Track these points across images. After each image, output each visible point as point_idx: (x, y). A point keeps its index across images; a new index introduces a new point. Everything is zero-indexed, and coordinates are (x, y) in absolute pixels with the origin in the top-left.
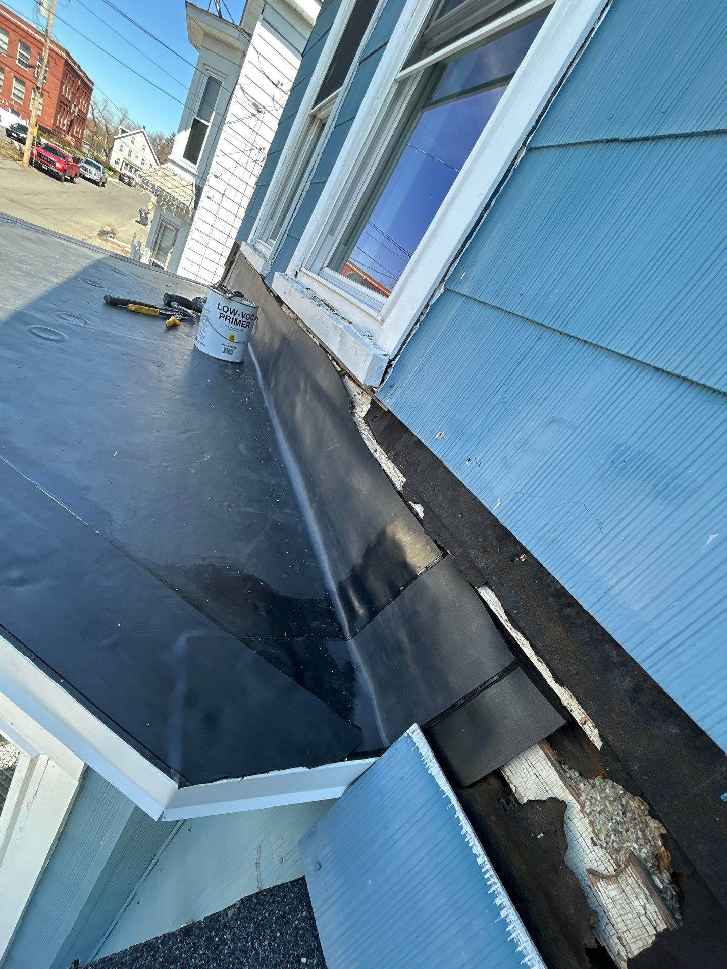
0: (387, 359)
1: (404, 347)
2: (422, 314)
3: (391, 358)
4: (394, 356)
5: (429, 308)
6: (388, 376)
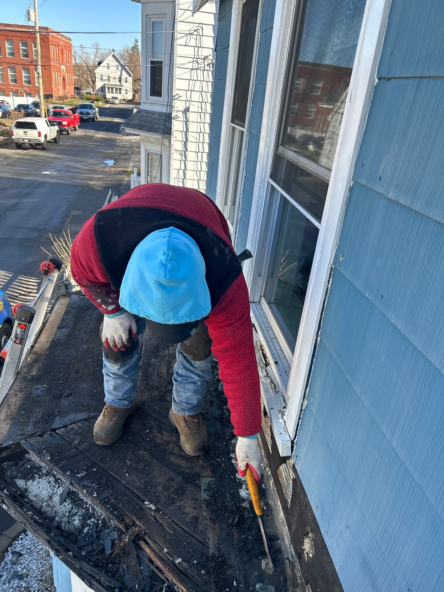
0: (290, 443)
1: (298, 431)
2: (300, 414)
3: (292, 440)
4: (293, 438)
5: (303, 411)
6: (295, 448)
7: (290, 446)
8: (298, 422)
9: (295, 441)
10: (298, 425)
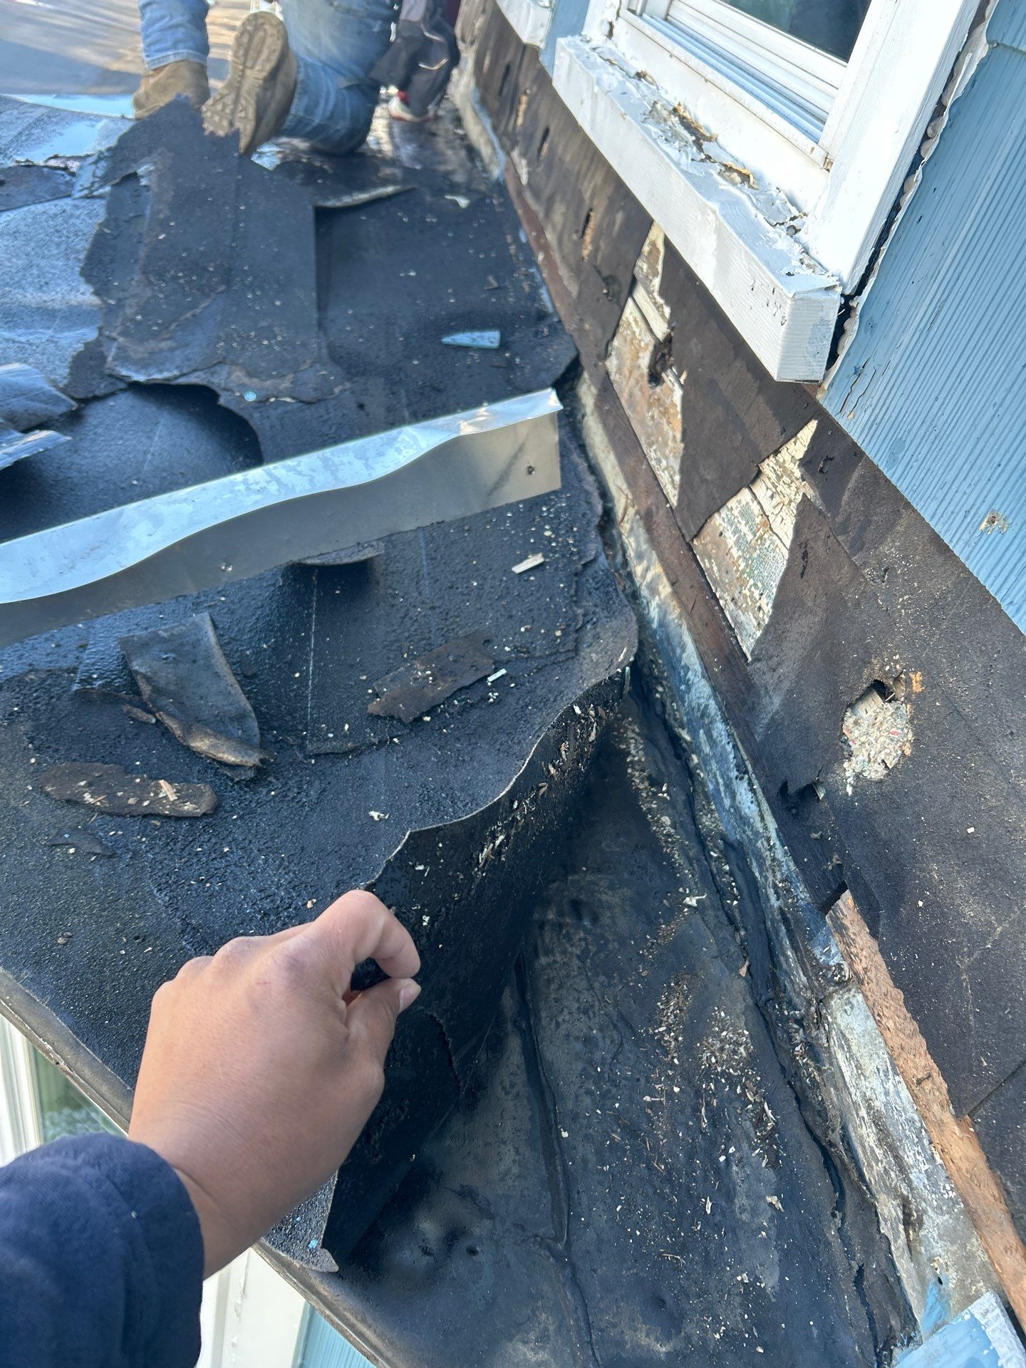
0: (836, 300)
1: (885, 248)
2: (926, 137)
3: (848, 292)
4: (856, 281)
5: (946, 114)
6: (847, 342)
7: (833, 316)
8: (902, 192)
9: (859, 302)
10: (896, 208)
